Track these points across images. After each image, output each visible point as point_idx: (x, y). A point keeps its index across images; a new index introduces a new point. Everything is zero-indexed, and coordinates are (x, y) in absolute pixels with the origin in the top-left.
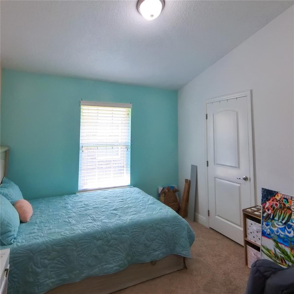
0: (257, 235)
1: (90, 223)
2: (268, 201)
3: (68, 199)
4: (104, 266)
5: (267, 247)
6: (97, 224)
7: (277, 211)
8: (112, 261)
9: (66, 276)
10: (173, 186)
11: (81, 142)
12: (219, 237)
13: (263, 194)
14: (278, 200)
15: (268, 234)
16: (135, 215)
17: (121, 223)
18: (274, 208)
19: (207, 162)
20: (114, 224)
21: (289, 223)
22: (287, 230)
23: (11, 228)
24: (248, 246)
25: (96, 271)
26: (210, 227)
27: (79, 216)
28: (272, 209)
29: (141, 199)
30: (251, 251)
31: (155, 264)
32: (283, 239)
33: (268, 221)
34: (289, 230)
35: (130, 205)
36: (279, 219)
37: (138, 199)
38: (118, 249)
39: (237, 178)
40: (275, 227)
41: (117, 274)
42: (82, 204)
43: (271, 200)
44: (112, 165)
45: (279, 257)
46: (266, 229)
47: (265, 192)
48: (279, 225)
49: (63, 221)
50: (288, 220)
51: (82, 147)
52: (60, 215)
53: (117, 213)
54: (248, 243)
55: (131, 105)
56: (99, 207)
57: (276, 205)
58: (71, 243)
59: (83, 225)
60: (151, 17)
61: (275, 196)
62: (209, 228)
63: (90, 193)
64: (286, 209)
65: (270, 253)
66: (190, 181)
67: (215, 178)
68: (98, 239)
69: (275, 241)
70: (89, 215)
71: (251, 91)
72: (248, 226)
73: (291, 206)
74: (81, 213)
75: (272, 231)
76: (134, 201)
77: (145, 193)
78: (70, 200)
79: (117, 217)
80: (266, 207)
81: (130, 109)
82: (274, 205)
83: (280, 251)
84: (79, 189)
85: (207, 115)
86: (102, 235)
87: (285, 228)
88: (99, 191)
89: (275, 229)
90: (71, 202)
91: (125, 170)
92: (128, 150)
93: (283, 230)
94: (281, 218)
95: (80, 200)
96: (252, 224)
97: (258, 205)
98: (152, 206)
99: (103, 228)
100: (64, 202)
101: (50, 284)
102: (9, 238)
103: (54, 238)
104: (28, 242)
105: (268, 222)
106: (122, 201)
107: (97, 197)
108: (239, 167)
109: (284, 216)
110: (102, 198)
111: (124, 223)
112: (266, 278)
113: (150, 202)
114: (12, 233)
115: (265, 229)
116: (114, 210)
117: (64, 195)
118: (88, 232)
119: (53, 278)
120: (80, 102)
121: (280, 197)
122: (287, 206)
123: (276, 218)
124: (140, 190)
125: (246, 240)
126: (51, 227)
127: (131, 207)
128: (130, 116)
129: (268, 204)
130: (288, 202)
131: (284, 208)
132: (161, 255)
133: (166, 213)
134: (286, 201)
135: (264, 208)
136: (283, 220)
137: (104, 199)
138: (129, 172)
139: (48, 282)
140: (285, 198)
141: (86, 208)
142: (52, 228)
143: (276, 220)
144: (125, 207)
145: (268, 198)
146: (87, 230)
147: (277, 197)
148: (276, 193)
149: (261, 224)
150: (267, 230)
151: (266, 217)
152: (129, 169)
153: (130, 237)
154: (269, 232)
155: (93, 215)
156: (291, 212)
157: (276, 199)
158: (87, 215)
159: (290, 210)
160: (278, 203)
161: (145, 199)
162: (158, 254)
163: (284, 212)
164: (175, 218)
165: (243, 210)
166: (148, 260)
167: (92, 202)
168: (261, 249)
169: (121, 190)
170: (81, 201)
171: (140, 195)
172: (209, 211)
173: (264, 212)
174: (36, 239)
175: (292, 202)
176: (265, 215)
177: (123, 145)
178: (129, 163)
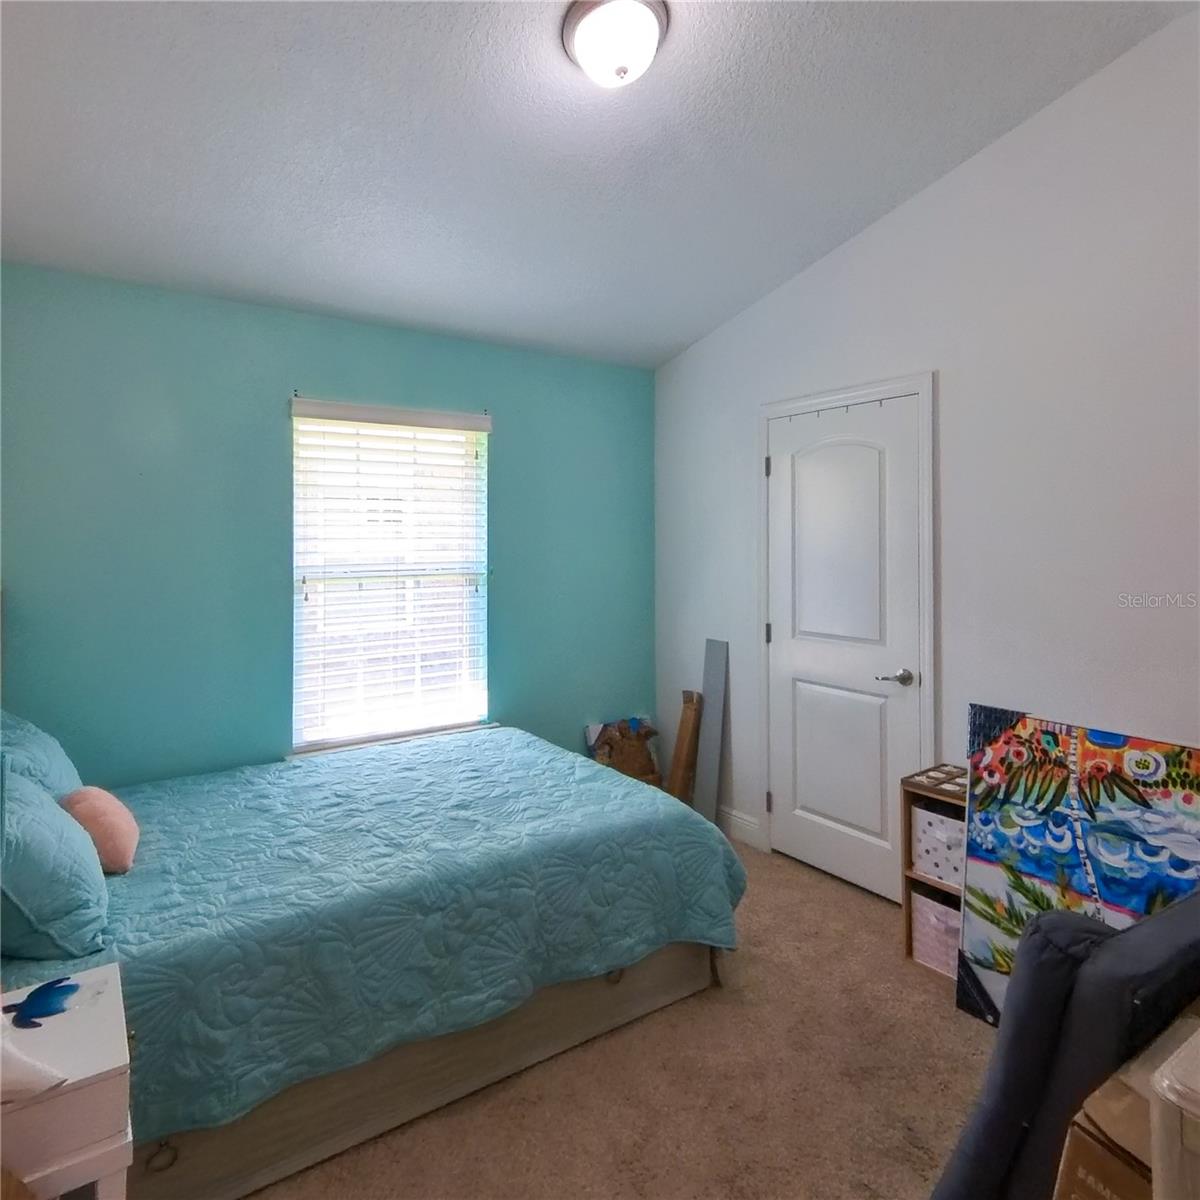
0: (949, 857)
1: (385, 856)
2: (990, 744)
3: (262, 781)
4: (454, 1002)
5: (982, 890)
6: (413, 857)
7: (1021, 774)
8: (480, 981)
9: (318, 1049)
10: (638, 718)
11: (297, 561)
12: (806, 876)
13: (975, 724)
14: (1026, 740)
15: (987, 850)
16: (542, 821)
17: (499, 847)
18: (1010, 765)
19: (768, 627)
20: (477, 854)
21: (1057, 809)
22: (1051, 833)
23: (85, 893)
24: (915, 896)
25: (425, 1020)
26: (775, 848)
27: (327, 835)
28: (1004, 769)
29: (545, 766)
30: (928, 911)
31: (618, 981)
32: (1038, 861)
33: (989, 809)
34: (1057, 831)
35: (512, 788)
36: (1025, 799)
37: (534, 767)
38: (500, 940)
39: (877, 678)
40: (1013, 825)
41: (496, 1024)
42: (327, 793)
43: (1002, 740)
44: (418, 646)
45: (1022, 918)
46: (982, 834)
47: (980, 715)
48: (1024, 818)
49: (272, 855)
50: (1056, 801)
51: (304, 582)
52: (253, 837)
53: (475, 818)
54: (914, 885)
55: (487, 421)
56: (395, 801)
57: (1019, 754)
58: (331, 928)
59: (360, 866)
60: (618, 74)
61: (1013, 727)
62: (770, 851)
63: (343, 756)
64: (1050, 767)
65: (994, 910)
66: (701, 698)
67: (795, 680)
68: (426, 911)
69: (1010, 869)
70: (369, 831)
71: (935, 376)
72: (918, 832)
73: (1066, 756)
74: (336, 826)
75: (1003, 840)
76: (520, 773)
77: (550, 745)
78: (269, 784)
79: (478, 830)
80: (982, 765)
81: (483, 437)
82: (1011, 755)
83: (1027, 897)
84: (294, 742)
85: (768, 460)
86: (441, 892)
87: (1045, 825)
88: (377, 747)
89: (1012, 833)
90: (276, 789)
91: (465, 665)
92: (477, 591)
93: (1038, 832)
94: (1034, 796)
95: (311, 781)
96: (930, 824)
97: (945, 763)
98: (589, 785)
99: (443, 869)
100: (250, 792)
101: (264, 1081)
102: (85, 930)
103: (267, 917)
104: (165, 939)
105: (988, 812)
106: (477, 777)
107: (376, 767)
108: (881, 640)
109: (1042, 790)
110: (395, 768)
111: (513, 847)
112: (1077, 962)
113: (579, 774)
114: (93, 912)
115: (979, 835)
116: (458, 807)
117: (243, 768)
118: (389, 885)
119: (271, 1059)
120: (290, 403)
121: (1030, 730)
122: (1054, 756)
123: (1018, 797)
124: (528, 737)
125: (914, 876)
126: (236, 880)
127: (517, 795)
128: (484, 462)
129: (990, 755)
130: (1057, 745)
131: (1042, 764)
132: (641, 948)
133: (650, 806)
134: (1052, 741)
135: (975, 767)
136: (1037, 801)
137: (406, 774)
138: (483, 672)
139: (256, 1073)
140: (1046, 733)
141: (346, 808)
142: (241, 884)
143: (1016, 804)
144: (493, 794)
145: (992, 735)
146: (385, 882)
147: (1022, 731)
148: (1021, 717)
149: (963, 821)
150: (986, 837)
151: (982, 796)
152: (483, 661)
153: (538, 893)
154: (992, 842)
155: (385, 830)
156: (1065, 772)
157: (1018, 737)
158: (361, 830)
159: (1062, 770)
160: (1023, 750)
161: (559, 765)
162: (631, 944)
163: (1044, 778)
164: (683, 821)
165: (902, 780)
166: (597, 968)
167: (365, 787)
168: (962, 900)
169: (459, 738)
170: (317, 786)
171: (536, 753)
172: (769, 795)
173: (975, 782)
174: (192, 925)
175: (1072, 741)
176: (979, 790)
177: (457, 571)
178: (483, 639)
